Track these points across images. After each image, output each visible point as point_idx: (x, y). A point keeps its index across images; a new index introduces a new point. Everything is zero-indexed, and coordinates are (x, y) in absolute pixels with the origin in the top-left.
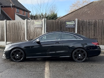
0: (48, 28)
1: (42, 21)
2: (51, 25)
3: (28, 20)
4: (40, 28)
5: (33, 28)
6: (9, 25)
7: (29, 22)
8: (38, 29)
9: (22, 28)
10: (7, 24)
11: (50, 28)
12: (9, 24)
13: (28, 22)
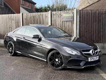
0: (81, 21)
1: (73, 12)
2: (86, 17)
3: (53, 12)
4: (71, 22)
5: (60, 22)
6: (26, 19)
7: (54, 14)
8: (68, 23)
9: (44, 22)
10: (24, 18)
11: (85, 21)
12: (27, 17)
13: (52, 15)
